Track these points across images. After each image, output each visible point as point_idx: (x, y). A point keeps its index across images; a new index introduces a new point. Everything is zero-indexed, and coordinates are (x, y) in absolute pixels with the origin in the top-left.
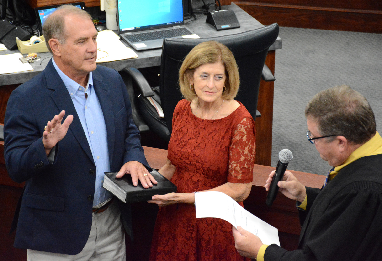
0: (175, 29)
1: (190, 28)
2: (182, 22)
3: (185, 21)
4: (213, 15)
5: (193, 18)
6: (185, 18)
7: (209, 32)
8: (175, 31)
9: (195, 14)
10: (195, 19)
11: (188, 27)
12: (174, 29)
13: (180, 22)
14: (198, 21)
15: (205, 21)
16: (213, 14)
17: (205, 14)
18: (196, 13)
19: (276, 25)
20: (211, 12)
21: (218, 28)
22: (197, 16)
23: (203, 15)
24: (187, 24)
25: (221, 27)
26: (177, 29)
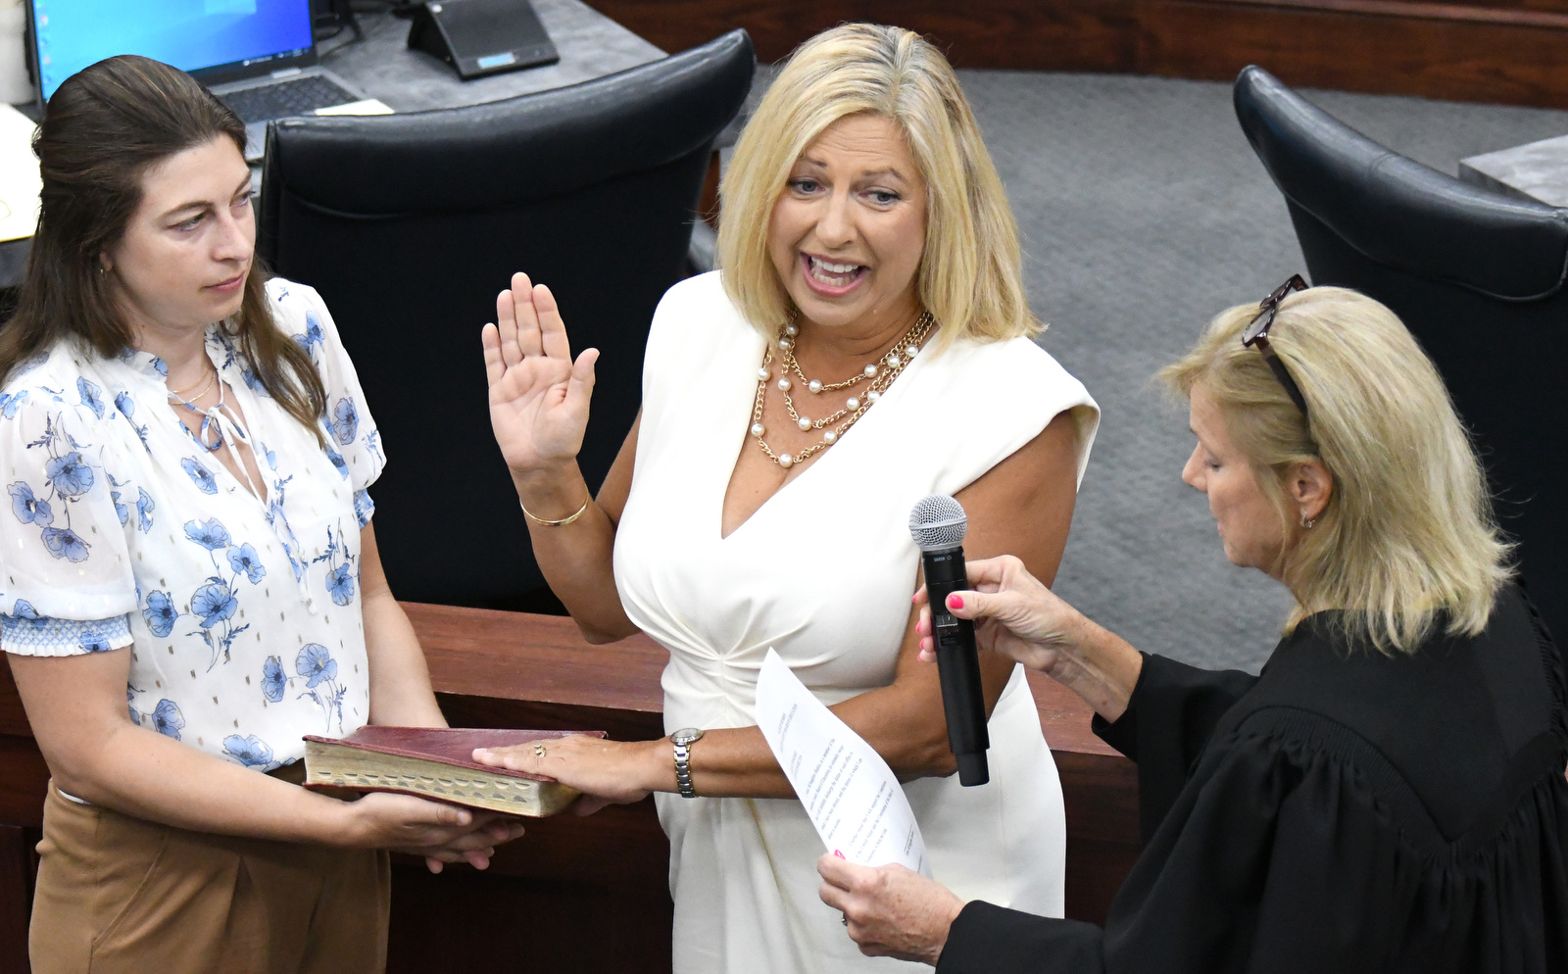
0: (279, 85)
1: (343, 76)
2: (306, 51)
3: (322, 48)
4: (439, 14)
5: (347, 35)
6: (320, 32)
7: (429, 89)
8: (284, 92)
9: (357, 16)
10: (359, 38)
11: (334, 71)
12: (274, 83)
13: (297, 53)
14: (372, 46)
15: (403, 44)
16: (437, 9)
17: (401, 14)
18: (361, 11)
19: (741, 40)
20: (429, 4)
21: (465, 71)
22: (364, 23)
23: (391, 18)
24: (328, 59)
25: (475, 63)
26: (290, 85)
